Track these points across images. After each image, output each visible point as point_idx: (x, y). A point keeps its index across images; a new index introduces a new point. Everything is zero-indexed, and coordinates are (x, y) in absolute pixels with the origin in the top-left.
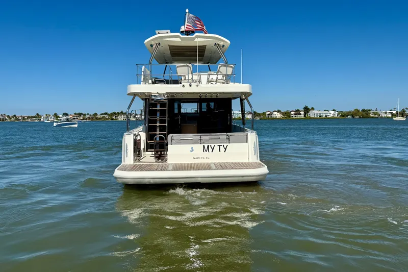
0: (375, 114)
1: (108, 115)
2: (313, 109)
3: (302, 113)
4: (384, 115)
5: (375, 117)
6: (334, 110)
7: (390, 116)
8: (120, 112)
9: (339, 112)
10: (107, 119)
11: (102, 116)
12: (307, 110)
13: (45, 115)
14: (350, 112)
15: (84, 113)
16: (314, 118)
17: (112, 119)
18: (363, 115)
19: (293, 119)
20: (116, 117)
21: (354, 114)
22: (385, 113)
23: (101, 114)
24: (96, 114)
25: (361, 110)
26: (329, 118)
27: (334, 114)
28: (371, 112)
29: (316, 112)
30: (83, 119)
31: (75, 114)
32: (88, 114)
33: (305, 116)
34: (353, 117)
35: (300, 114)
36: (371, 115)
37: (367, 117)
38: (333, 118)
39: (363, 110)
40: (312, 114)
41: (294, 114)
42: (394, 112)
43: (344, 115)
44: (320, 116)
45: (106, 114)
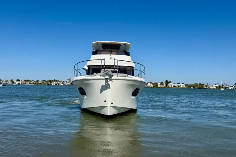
0: (206, 86)
1: (46, 81)
2: (170, 82)
3: (165, 84)
4: (212, 87)
5: (207, 88)
6: (183, 83)
7: (215, 88)
8: (53, 80)
9: (186, 85)
10: (45, 84)
11: (42, 82)
12: (167, 82)
13: (5, 81)
14: (192, 85)
15: (30, 80)
16: (171, 88)
17: (48, 84)
18: (200, 87)
19: (159, 87)
20: (50, 83)
21: (195, 86)
22: (213, 86)
23: (41, 81)
24: (38, 81)
25: (198, 84)
26: (180, 88)
27: (183, 86)
28: (204, 85)
29: (172, 84)
30: (29, 84)
31: (25, 80)
32: (33, 81)
33: (166, 86)
34: (194, 88)
35: (163, 85)
36: (204, 87)
37: (202, 88)
38: (182, 88)
39: (200, 84)
40: (170, 85)
41: (160, 85)
42: (217, 86)
43: (189, 86)
44: (175, 87)
45: (44, 81)
